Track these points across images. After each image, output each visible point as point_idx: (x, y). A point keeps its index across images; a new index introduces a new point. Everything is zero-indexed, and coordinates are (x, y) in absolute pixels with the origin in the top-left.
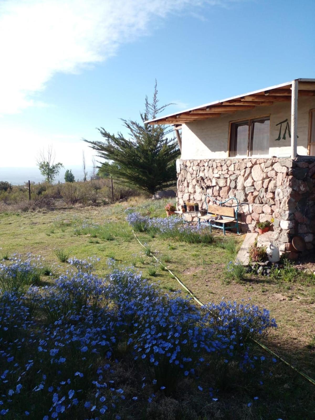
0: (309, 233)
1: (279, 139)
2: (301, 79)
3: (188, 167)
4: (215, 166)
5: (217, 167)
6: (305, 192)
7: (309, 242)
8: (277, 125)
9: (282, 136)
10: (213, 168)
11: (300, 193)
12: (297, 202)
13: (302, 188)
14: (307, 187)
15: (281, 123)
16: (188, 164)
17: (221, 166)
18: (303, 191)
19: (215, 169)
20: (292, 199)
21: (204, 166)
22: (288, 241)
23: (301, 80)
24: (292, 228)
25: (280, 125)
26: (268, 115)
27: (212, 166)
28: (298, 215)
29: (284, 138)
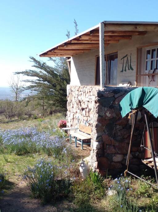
0: (118, 153)
1: (122, 71)
2: (105, 21)
3: (73, 92)
4: (86, 92)
5: (88, 92)
6: (111, 118)
7: (119, 162)
8: (121, 59)
9: (124, 69)
10: (86, 94)
11: (106, 118)
12: (104, 126)
13: (108, 114)
14: (114, 113)
15: (124, 58)
16: (73, 89)
17: (90, 92)
18: (109, 117)
19: (87, 94)
20: (99, 124)
21: (81, 91)
22: (96, 160)
23: (106, 23)
24: (100, 149)
25: (123, 59)
26: (117, 51)
27: (85, 92)
28: (105, 137)
29: (125, 70)
